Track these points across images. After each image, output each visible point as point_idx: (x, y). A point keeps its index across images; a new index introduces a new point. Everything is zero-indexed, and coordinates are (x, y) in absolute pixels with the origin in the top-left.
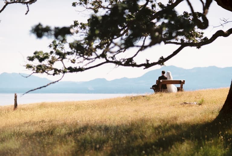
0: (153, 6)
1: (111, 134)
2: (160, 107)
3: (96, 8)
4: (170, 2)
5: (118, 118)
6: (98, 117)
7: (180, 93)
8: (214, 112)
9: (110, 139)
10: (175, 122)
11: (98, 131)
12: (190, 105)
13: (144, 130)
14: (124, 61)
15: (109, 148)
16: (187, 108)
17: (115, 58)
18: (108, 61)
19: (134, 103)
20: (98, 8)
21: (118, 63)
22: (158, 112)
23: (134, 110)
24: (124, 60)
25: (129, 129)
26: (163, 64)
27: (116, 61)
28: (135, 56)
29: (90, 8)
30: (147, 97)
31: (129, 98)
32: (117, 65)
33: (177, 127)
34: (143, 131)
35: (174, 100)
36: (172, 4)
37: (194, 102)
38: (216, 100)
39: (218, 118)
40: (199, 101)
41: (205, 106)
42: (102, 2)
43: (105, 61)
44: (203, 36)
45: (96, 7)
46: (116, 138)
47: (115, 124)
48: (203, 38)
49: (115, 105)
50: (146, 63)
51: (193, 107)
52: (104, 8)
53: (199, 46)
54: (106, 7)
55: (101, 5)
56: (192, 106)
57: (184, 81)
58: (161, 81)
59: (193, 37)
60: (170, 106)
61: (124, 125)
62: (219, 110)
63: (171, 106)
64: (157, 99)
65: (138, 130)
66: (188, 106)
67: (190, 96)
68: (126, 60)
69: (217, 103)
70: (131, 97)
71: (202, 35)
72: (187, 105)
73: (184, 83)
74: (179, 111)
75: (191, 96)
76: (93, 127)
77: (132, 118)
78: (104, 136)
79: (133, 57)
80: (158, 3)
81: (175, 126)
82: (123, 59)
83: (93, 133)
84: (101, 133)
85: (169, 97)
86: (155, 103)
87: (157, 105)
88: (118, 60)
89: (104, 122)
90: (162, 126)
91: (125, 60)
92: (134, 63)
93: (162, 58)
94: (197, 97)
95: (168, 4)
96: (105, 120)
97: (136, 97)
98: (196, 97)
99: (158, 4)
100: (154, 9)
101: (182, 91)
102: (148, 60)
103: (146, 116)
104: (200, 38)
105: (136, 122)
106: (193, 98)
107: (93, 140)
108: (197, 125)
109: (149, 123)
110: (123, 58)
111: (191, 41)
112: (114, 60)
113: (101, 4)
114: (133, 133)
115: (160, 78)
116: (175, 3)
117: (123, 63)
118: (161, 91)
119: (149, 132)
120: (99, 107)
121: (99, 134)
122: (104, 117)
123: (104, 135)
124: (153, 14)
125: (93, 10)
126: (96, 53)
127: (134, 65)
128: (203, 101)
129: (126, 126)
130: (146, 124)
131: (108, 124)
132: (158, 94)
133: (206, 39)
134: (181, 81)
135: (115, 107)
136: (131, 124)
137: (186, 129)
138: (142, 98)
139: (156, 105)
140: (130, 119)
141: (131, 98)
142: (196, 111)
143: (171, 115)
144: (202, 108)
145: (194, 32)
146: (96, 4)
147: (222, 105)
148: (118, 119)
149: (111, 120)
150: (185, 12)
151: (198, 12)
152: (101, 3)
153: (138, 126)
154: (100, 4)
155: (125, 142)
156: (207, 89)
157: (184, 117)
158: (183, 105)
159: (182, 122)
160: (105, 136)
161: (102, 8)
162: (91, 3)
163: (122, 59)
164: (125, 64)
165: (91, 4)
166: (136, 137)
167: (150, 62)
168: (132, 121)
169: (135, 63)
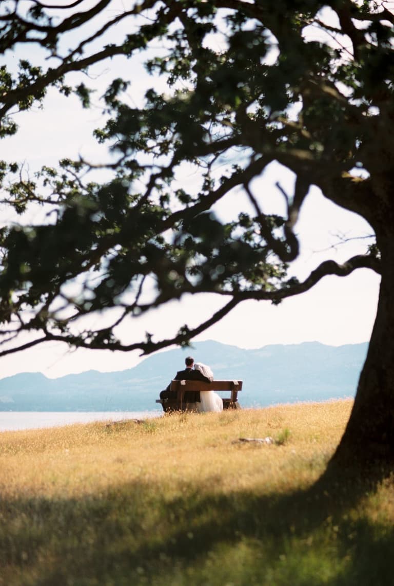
0: (164, 199)
1: (56, 521)
2: (180, 451)
3: (22, 201)
4: (205, 188)
5: (74, 480)
6: (24, 478)
7: (230, 412)
8: (314, 463)
9: (54, 536)
10: (217, 490)
11: (24, 515)
12: (255, 445)
13: (140, 510)
14: (89, 336)
15: (52, 560)
16: (248, 451)
17: (68, 329)
18: (49, 337)
19: (116, 439)
20: (26, 200)
21: (76, 341)
22: (175, 463)
23: (115, 457)
24: (90, 334)
25: (101, 509)
26: (187, 345)
27: (71, 337)
28: (117, 323)
29: (6, 201)
30: (148, 425)
31: (102, 427)
32: (74, 347)
33: (223, 502)
34: (137, 514)
35: (215, 433)
36: (211, 193)
37: (264, 438)
38: (321, 431)
39: (324, 480)
40: (278, 433)
41: (291, 449)
42: (36, 186)
43: (43, 335)
44: (286, 274)
45: (21, 198)
46: (70, 533)
47: (67, 495)
48: (286, 279)
49: (67, 446)
50: (145, 340)
51: (263, 450)
52: (40, 200)
53: (276, 297)
54: (45, 198)
55: (33, 194)
56: (260, 447)
57: (240, 383)
58: (183, 382)
59: (262, 276)
60: (204, 447)
61: (91, 499)
62: (328, 460)
63: (207, 447)
64: (173, 430)
65: (125, 509)
66: (249, 448)
67: (255, 422)
68: (96, 334)
69: (323, 439)
70: (108, 424)
71: (283, 271)
72: (248, 445)
73: (240, 389)
74: (227, 461)
75: (259, 422)
76: (12, 504)
77: (109, 479)
78: (38, 528)
79: (113, 327)
80: (176, 189)
81: (217, 500)
82: (89, 332)
83: (12, 518)
84: (32, 519)
85: (203, 424)
86: (169, 440)
87: (173, 445)
88: (76, 334)
89: (41, 491)
90: (185, 499)
91: (93, 333)
92: (115, 342)
93: (185, 329)
94: (273, 424)
95: (199, 194)
96: (41, 487)
97: (122, 424)
98: (269, 425)
99: (176, 193)
100: (166, 206)
101: (235, 408)
102: (151, 333)
103: (145, 474)
104: (279, 278)
105: (119, 491)
106: (262, 427)
107: (10, 539)
108: (273, 496)
109: (152, 493)
110: (88, 330)
111: (258, 287)
112: (65, 335)
113: (33, 191)
114: (112, 517)
115: (180, 375)
116: (217, 191)
117: (88, 341)
118: (184, 409)
119: (152, 516)
120: (27, 451)
121: (27, 521)
122: (41, 478)
123: (38, 523)
124: (164, 219)
125: (14, 205)
126: (19, 317)
127: (116, 346)
128: (286, 434)
129: (95, 499)
130: (146, 495)
131: (49, 496)
132: (176, 416)
133: (293, 281)
134: (232, 383)
135: (67, 450)
136: (106, 494)
137: (243, 509)
138: (136, 426)
139: (171, 445)
140: (104, 483)
141: (108, 426)
142: (271, 462)
143: (207, 472)
144: (285, 452)
145: (266, 265)
146: (21, 190)
147: (335, 446)
148: (75, 482)
149: (56, 484)
150: (241, 214)
151: (275, 214)
152: (34, 189)
153: (125, 499)
154: (30, 191)
155: (91, 541)
156: (298, 402)
157: (240, 476)
158: (236, 445)
159: (236, 490)
160: (41, 526)
161: (36, 202)
162: (7, 187)
163: (85, 331)
164: (93, 342)
165: (7, 190)
166: (119, 531)
167: (155, 340)
168: (110, 487)
169: (118, 343)
